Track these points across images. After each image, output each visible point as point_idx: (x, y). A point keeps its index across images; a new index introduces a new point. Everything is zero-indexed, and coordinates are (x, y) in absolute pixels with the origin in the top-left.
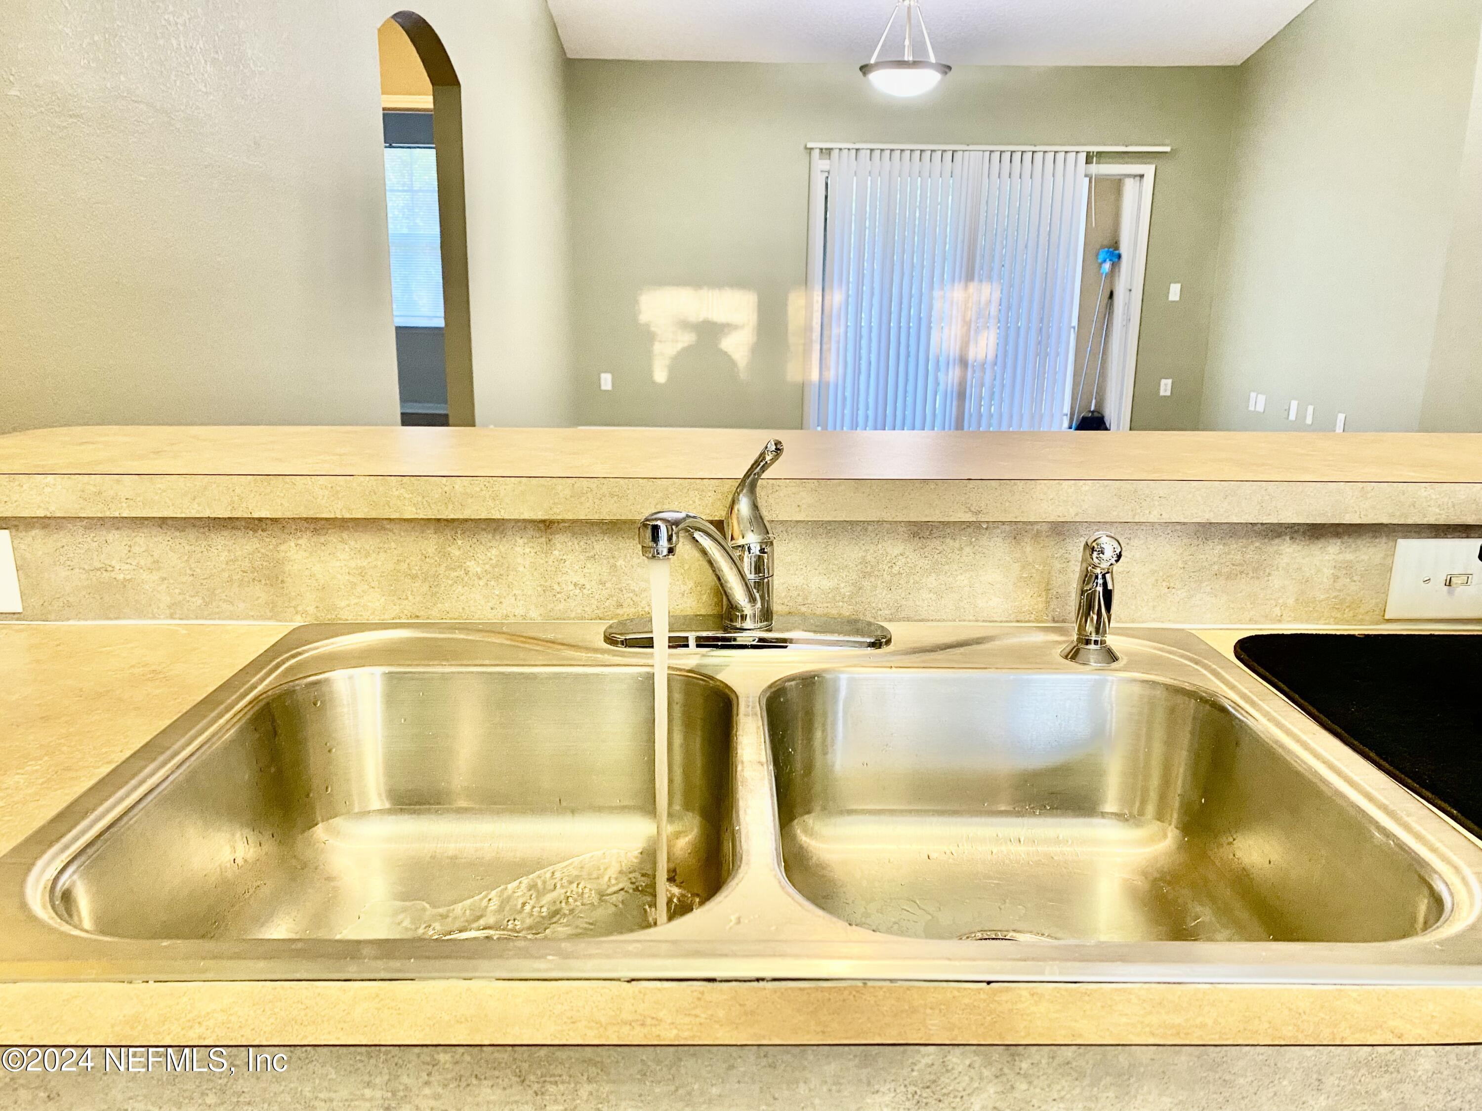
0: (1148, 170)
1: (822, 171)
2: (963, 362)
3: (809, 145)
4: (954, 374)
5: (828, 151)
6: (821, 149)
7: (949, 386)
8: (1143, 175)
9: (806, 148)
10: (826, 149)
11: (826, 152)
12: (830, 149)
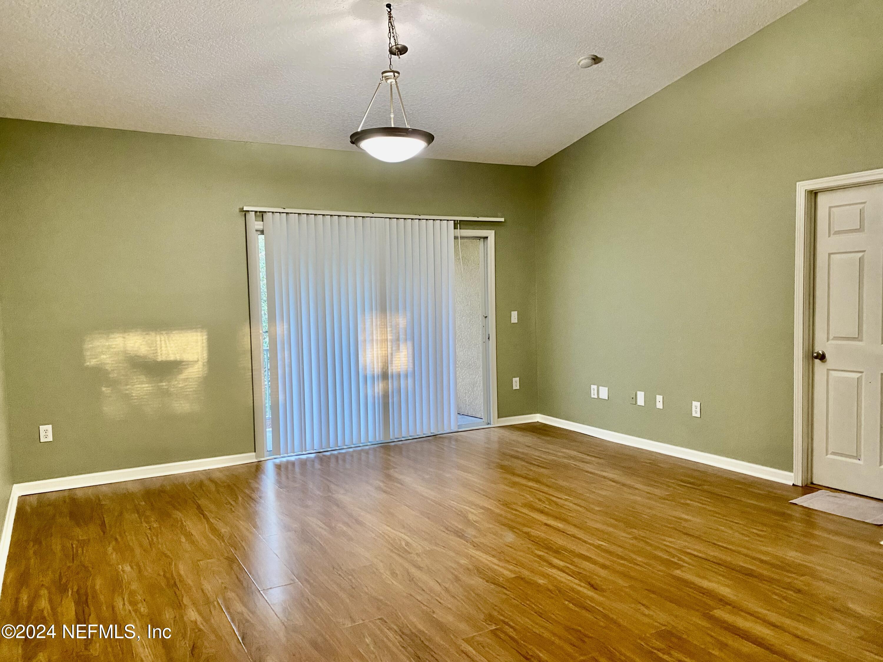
0: (491, 234)
1: (257, 231)
2: (385, 376)
3: (245, 208)
4: (379, 387)
5: (261, 214)
6: (256, 212)
7: (376, 395)
8: (487, 237)
9: (242, 210)
10: (260, 212)
11: (261, 215)
12: (263, 213)
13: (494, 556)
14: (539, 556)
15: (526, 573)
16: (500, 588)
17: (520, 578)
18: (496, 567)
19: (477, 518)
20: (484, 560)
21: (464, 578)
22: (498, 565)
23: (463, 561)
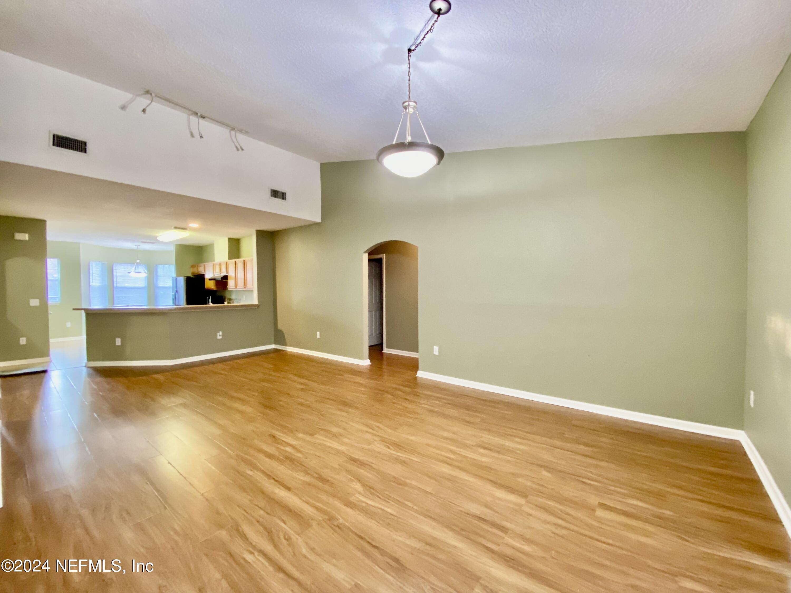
13: (329, 447)
14: (299, 451)
15: (308, 438)
16: (322, 428)
17: (312, 435)
18: (326, 439)
19: (352, 485)
20: (334, 443)
21: (341, 431)
22: (325, 441)
23: (346, 440)
